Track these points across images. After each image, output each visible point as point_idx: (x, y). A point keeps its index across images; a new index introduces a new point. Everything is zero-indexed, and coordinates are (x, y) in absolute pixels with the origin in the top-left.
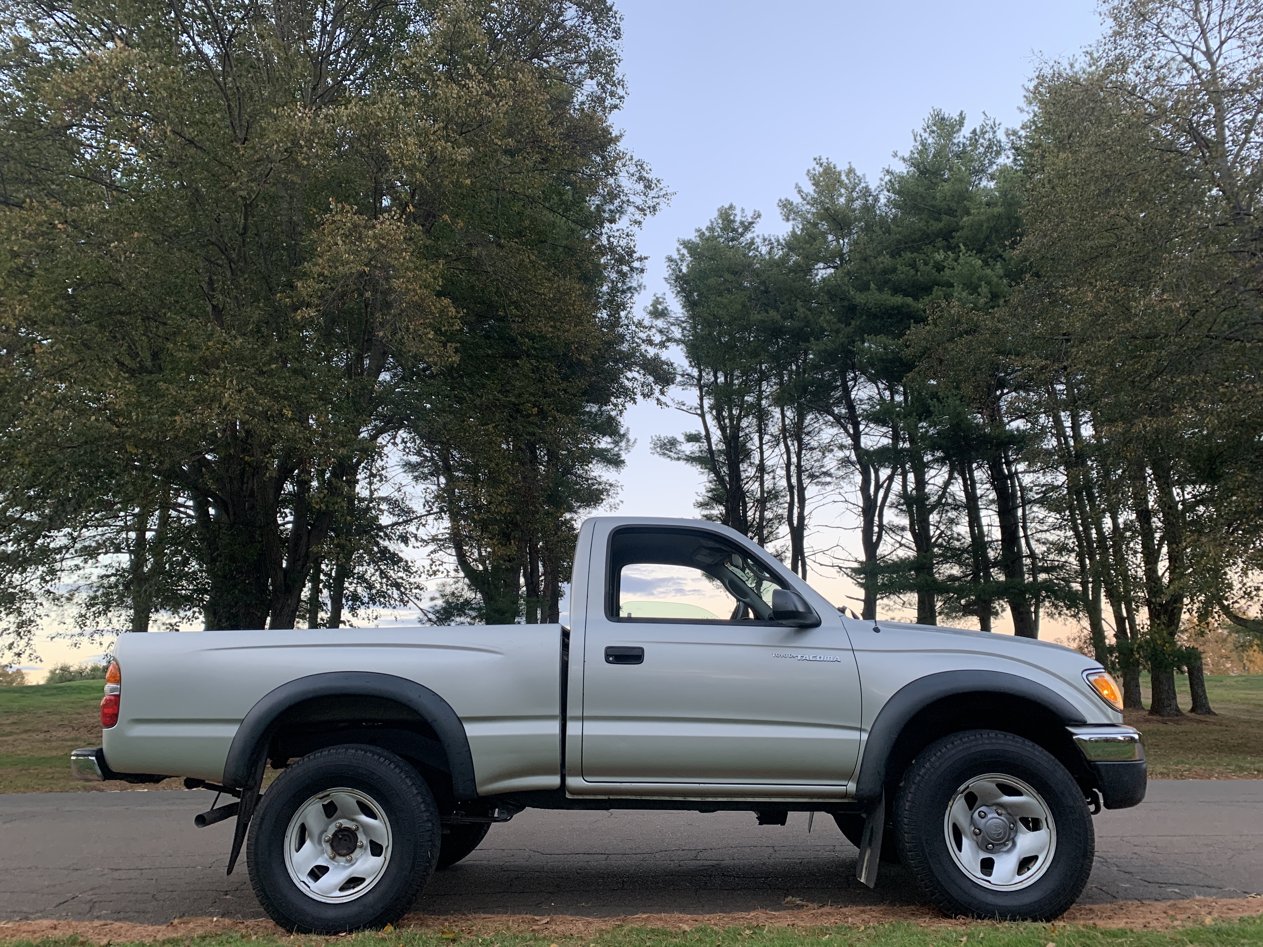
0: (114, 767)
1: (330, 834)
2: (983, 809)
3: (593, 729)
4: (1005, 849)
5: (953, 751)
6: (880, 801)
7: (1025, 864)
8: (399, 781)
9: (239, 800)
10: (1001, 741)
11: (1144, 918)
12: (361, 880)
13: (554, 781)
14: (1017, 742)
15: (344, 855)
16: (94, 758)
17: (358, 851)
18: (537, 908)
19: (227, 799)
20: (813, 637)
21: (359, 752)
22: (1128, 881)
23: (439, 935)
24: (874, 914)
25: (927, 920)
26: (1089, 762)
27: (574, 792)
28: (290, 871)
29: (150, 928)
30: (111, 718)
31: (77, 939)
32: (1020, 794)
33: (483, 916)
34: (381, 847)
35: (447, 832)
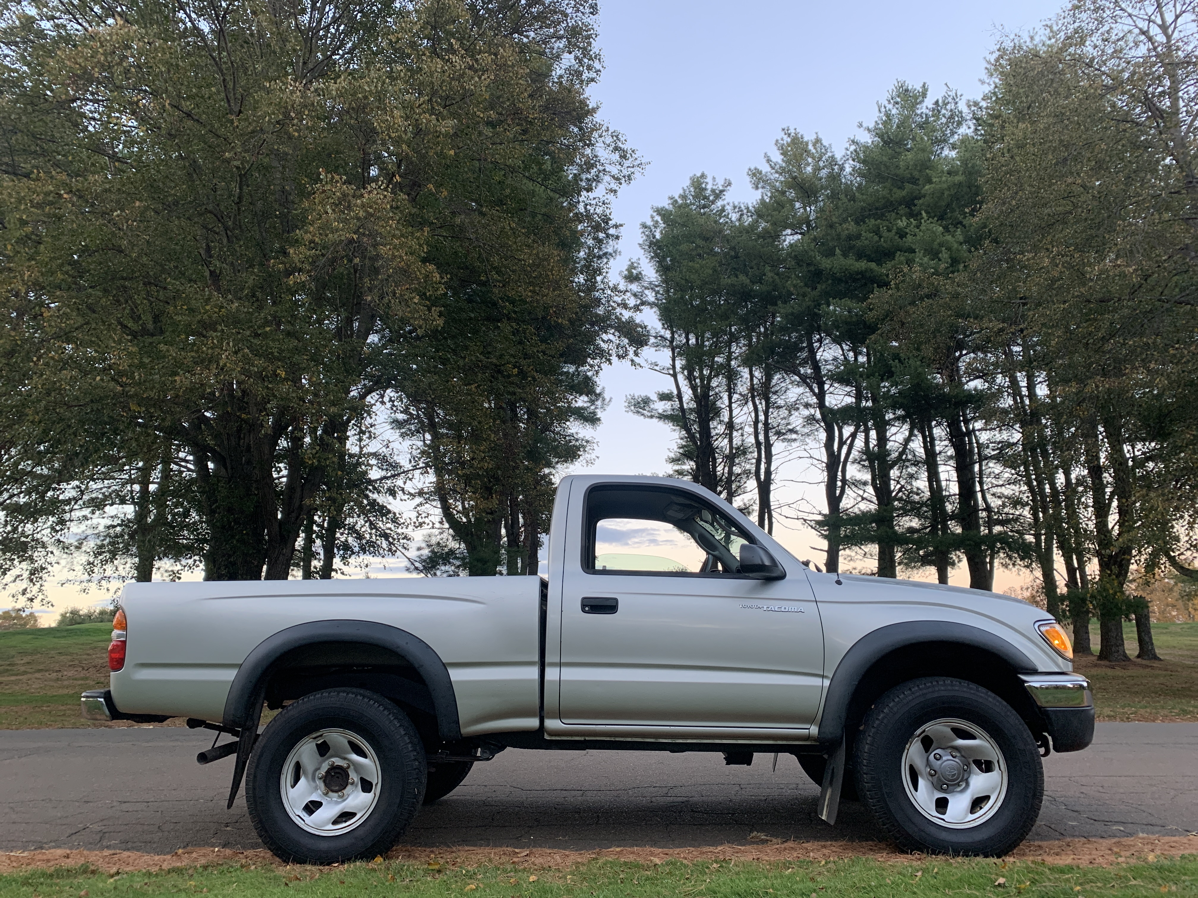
0: (121, 708)
1: (323, 771)
2: (938, 751)
3: (570, 674)
4: (959, 789)
5: (910, 698)
6: (841, 742)
7: (977, 803)
8: (387, 722)
9: (238, 739)
10: (957, 688)
11: (1090, 854)
12: (352, 815)
13: (533, 723)
14: (971, 689)
15: (336, 792)
16: (102, 700)
17: (349, 787)
18: (517, 842)
19: (227, 738)
20: (778, 589)
21: (350, 695)
22: (1075, 819)
23: (426, 866)
24: (834, 849)
25: (884, 855)
26: (1040, 708)
27: (553, 733)
28: (286, 806)
29: (157, 858)
30: (118, 663)
31: (87, 867)
32: (974, 738)
33: (467, 848)
34: (371, 784)
35: (433, 770)
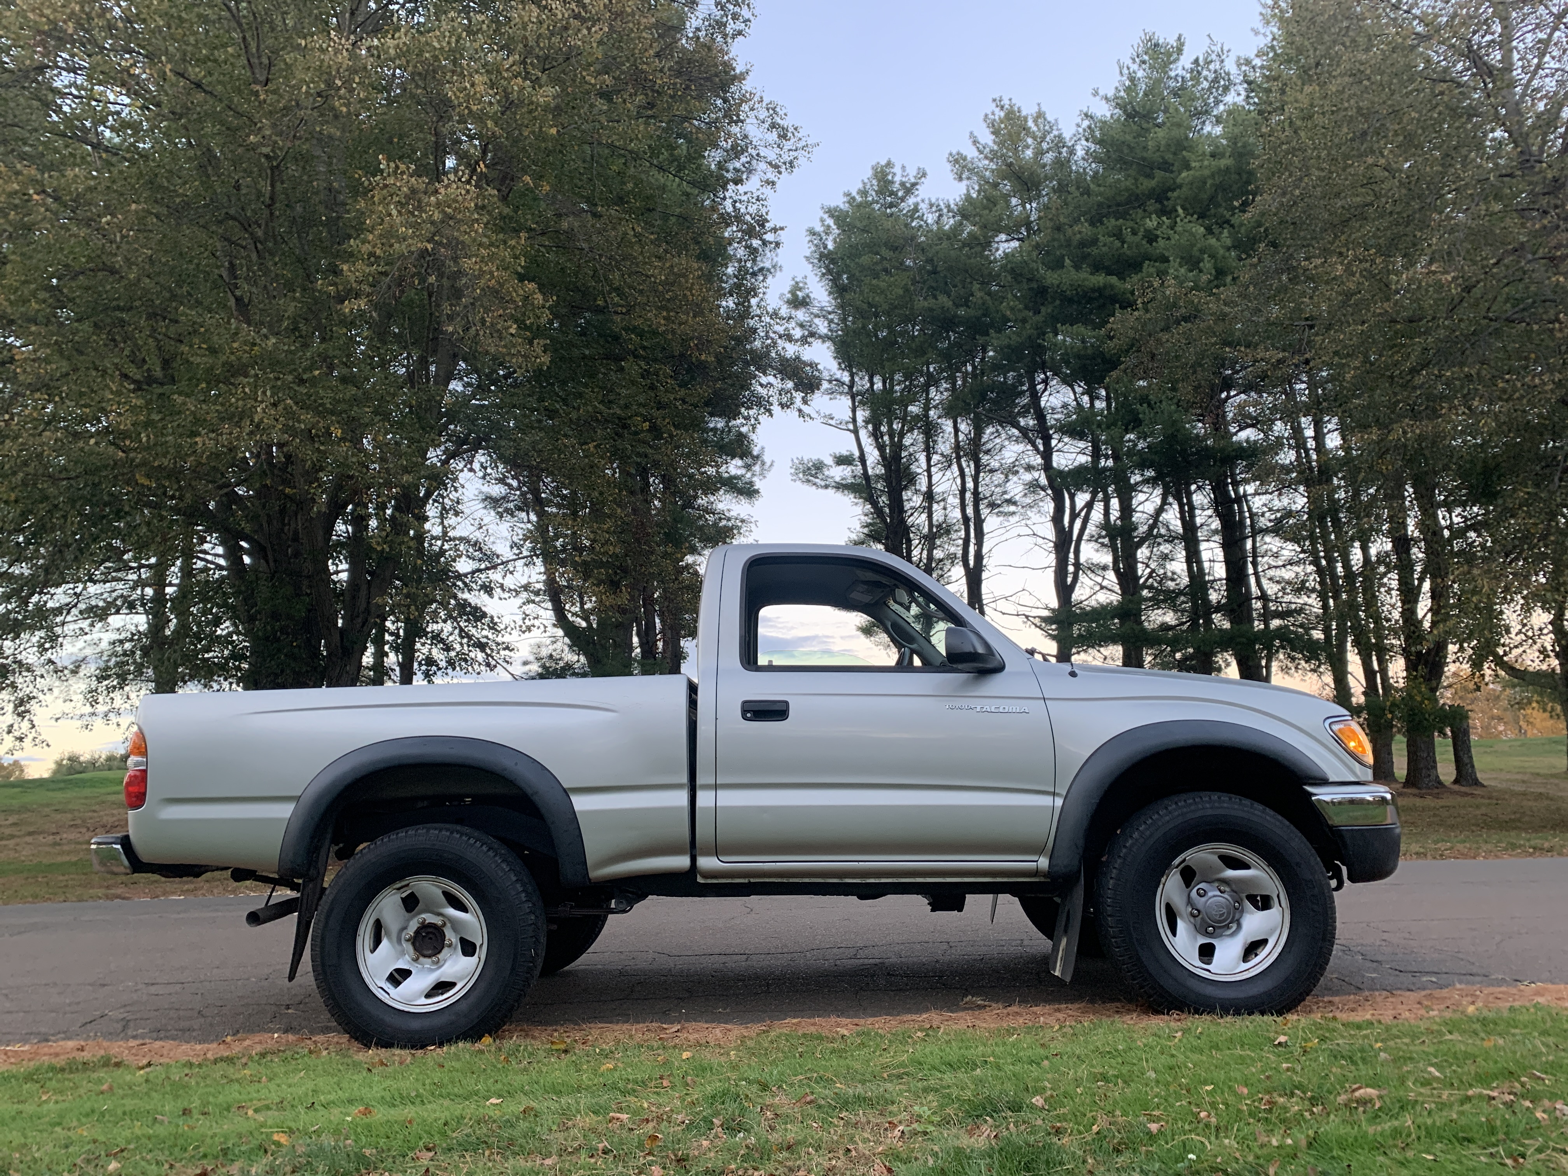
0: (145, 857)
1: (411, 931)
2: (1202, 885)
3: (729, 799)
4: (1229, 932)
5: (1167, 818)
6: (1078, 878)
7: (1252, 949)
8: (493, 866)
9: (298, 894)
10: (1225, 805)
11: (1395, 1008)
12: (451, 985)
13: (682, 862)
14: (1244, 805)
15: (429, 956)
16: (118, 846)
17: (446, 950)
18: (665, 1016)
19: (285, 894)
20: (995, 685)
21: (443, 833)
22: (1375, 970)
23: (548, 1046)
24: (1071, 1012)
25: (1135, 1015)
26: (1331, 827)
27: (707, 875)
28: (364, 975)
29: (198, 1047)
30: (137, 798)
32: (1247, 867)
33: (600, 1025)
34: (474, 946)
35: (554, 927)
